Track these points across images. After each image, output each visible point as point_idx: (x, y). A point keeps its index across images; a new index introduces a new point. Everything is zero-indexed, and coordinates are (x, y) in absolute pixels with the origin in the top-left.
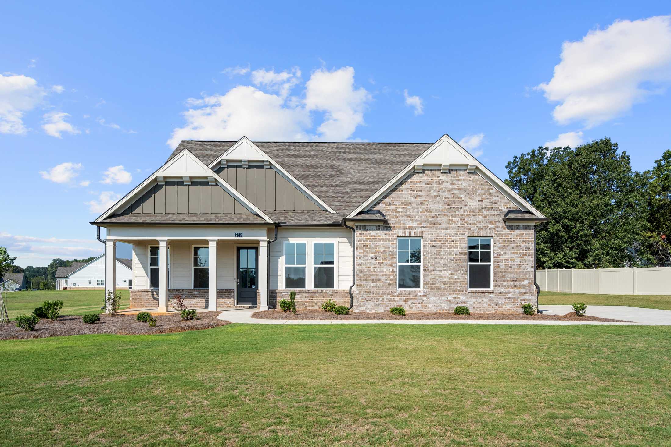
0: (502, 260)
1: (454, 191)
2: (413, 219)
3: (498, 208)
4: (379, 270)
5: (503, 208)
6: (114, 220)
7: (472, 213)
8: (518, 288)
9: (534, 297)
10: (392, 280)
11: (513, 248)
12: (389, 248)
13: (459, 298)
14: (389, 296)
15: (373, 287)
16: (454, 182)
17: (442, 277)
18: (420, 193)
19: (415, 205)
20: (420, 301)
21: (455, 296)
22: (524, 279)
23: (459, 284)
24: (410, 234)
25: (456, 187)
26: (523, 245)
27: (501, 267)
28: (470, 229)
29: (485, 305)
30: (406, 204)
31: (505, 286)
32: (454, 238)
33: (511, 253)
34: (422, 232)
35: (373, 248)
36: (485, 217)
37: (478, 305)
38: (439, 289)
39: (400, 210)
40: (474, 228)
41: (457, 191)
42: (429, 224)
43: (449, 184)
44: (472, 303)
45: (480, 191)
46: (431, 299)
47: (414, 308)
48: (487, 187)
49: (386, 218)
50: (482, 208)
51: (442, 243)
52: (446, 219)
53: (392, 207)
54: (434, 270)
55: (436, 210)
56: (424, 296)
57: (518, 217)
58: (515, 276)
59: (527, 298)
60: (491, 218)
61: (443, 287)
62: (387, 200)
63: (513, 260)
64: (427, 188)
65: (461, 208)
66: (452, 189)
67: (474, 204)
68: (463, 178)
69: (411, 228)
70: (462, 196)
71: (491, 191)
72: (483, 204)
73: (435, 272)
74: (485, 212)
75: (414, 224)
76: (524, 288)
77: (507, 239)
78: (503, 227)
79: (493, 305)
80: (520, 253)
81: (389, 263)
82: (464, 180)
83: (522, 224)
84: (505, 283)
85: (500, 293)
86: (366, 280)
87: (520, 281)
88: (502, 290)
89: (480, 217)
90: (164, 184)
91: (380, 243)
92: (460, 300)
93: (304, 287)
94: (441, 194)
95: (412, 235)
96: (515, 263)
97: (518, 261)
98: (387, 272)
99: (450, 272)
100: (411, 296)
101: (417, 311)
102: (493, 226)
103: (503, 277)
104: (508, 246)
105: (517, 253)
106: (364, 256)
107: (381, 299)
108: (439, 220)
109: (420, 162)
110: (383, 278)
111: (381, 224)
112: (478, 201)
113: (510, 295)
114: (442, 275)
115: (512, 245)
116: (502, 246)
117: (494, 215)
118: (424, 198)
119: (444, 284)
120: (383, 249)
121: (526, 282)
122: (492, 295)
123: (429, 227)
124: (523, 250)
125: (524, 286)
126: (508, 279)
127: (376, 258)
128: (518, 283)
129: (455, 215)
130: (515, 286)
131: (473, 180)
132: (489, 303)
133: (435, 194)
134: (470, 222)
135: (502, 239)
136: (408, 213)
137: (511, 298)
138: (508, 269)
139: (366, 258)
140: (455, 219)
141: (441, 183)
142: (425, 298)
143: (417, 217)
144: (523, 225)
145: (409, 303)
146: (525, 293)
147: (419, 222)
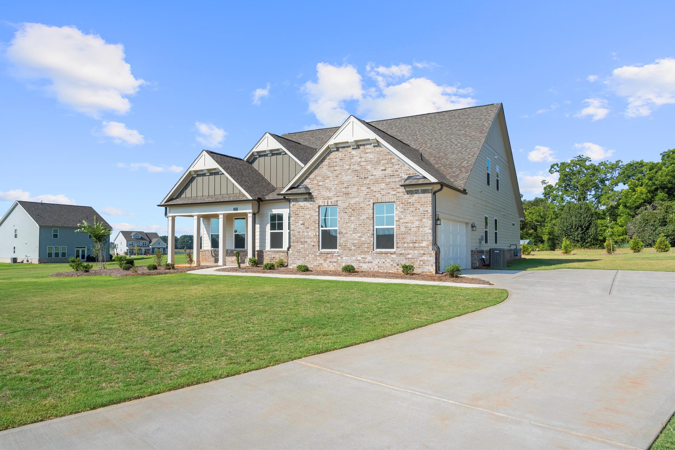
0: (403, 223)
1: (362, 164)
2: (330, 190)
3: (399, 175)
4: (306, 234)
5: (403, 175)
6: (170, 203)
7: (377, 182)
8: (417, 250)
9: (432, 258)
10: (315, 242)
11: (412, 212)
12: (313, 216)
13: (366, 258)
14: (313, 256)
15: (302, 248)
16: (362, 155)
17: (352, 239)
18: (336, 168)
19: (331, 179)
20: (335, 260)
21: (363, 256)
22: (422, 241)
23: (366, 245)
24: (328, 203)
25: (363, 159)
26: (421, 209)
27: (402, 230)
28: (375, 196)
29: (388, 265)
30: (326, 177)
31: (405, 247)
32: (362, 205)
33: (410, 216)
34: (337, 201)
35: (302, 216)
36: (387, 185)
37: (382, 265)
38: (350, 250)
39: (320, 183)
40: (378, 195)
41: (364, 163)
42: (342, 194)
43: (358, 157)
44: (377, 263)
45: (383, 162)
46: (344, 258)
47: (331, 266)
48: (390, 157)
49: (311, 191)
50: (385, 176)
51: (353, 210)
52: (355, 188)
53: (315, 182)
54: (346, 233)
55: (348, 181)
56: (338, 256)
57: (419, 183)
58: (414, 238)
59: (426, 258)
60: (393, 185)
61: (353, 248)
62: (312, 176)
63: (413, 223)
64: (341, 163)
65: (368, 178)
66: (360, 162)
67: (378, 173)
68: (370, 151)
69: (329, 198)
70: (369, 167)
71: (393, 161)
72: (386, 172)
73: (347, 235)
74: (388, 180)
75: (331, 195)
76: (422, 250)
77: (407, 203)
78: (403, 192)
79: (395, 265)
80: (418, 216)
81: (313, 228)
82: (370, 152)
83: (420, 188)
84: (406, 245)
85: (401, 254)
86: (297, 242)
87: (419, 243)
88: (403, 251)
89: (384, 184)
90: (196, 176)
91: (307, 212)
92: (367, 260)
93: (282, 248)
94: (352, 167)
95: (330, 204)
96: (414, 226)
97: (417, 223)
98: (312, 236)
99: (359, 235)
100: (329, 256)
101: (333, 269)
102: (394, 193)
103: (403, 239)
104: (408, 210)
105: (416, 216)
106: (296, 222)
107: (307, 258)
108: (350, 190)
109: (331, 142)
110: (309, 241)
111: (307, 196)
112: (382, 170)
113: (410, 256)
114: (352, 238)
115: (412, 209)
116: (402, 210)
117: (396, 182)
118: (338, 172)
119: (354, 246)
120: (308, 216)
121: (424, 244)
122: (394, 256)
123: (342, 196)
124: (422, 213)
125: (422, 247)
126: (408, 241)
127: (304, 224)
128: (417, 245)
129: (363, 185)
130: (414, 247)
131: (377, 152)
132: (392, 263)
133: (347, 167)
134: (375, 189)
135: (402, 203)
136: (327, 185)
137: (411, 258)
138: (408, 232)
139: (297, 224)
140: (363, 188)
141: (352, 157)
142: (339, 258)
143: (333, 188)
144: (422, 190)
145: (327, 262)
146: (424, 254)
147: (335, 193)
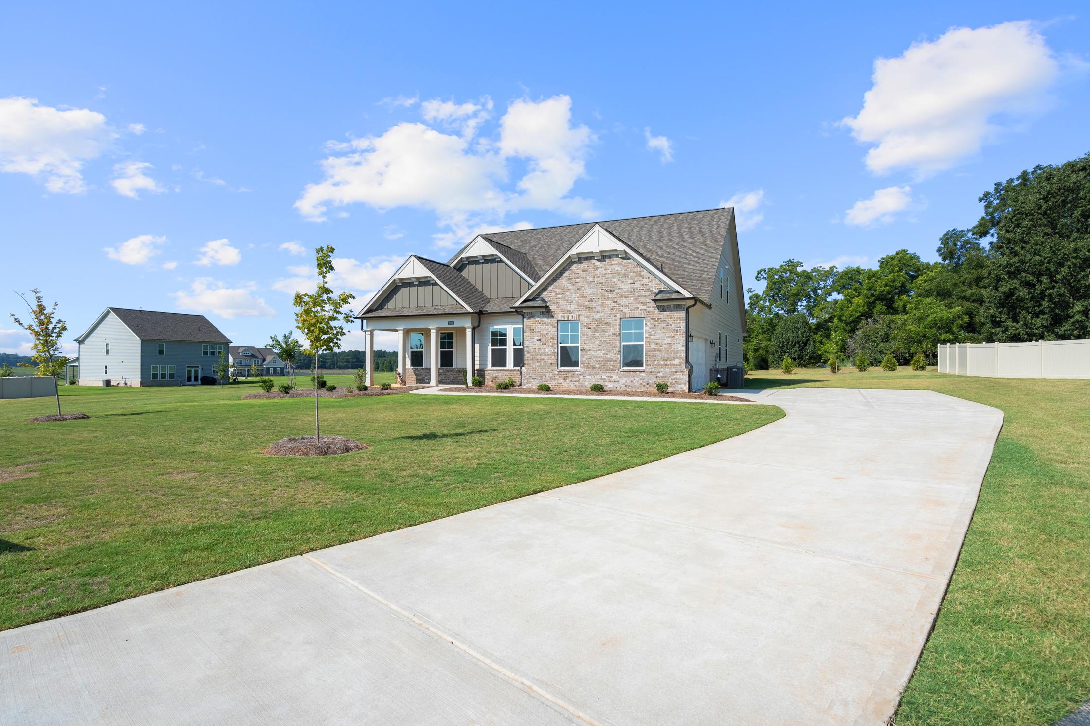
0: (653, 340)
1: (607, 276)
2: (571, 303)
3: (649, 289)
4: (542, 351)
5: (654, 289)
6: (369, 315)
7: (624, 296)
8: (669, 368)
9: (685, 376)
10: (553, 359)
11: (664, 328)
12: (551, 331)
13: (612, 377)
14: (551, 374)
15: (538, 366)
16: (608, 267)
17: (596, 357)
18: (577, 280)
19: (572, 291)
20: (577, 379)
21: (608, 374)
22: (674, 358)
23: (612, 363)
24: (568, 318)
25: (609, 271)
26: (673, 325)
27: (652, 347)
28: (622, 311)
29: (636, 384)
30: (565, 290)
31: (656, 365)
32: (607, 320)
33: (662, 333)
34: (579, 316)
35: (538, 332)
36: (636, 299)
37: (630, 384)
38: (594, 368)
39: (559, 296)
40: (626, 310)
41: (611, 276)
42: (584, 308)
43: (603, 269)
44: (624, 381)
45: (632, 274)
46: (587, 377)
47: (572, 385)
48: (639, 269)
49: (548, 305)
50: (634, 290)
51: (597, 325)
52: (600, 302)
53: (553, 294)
54: (589, 350)
55: (591, 294)
56: (580, 374)
57: (673, 297)
58: (666, 356)
59: (678, 377)
60: (642, 300)
61: (597, 366)
62: (550, 288)
63: (664, 340)
64: (583, 275)
65: (614, 291)
66: (606, 274)
67: (626, 286)
68: (616, 262)
69: (570, 312)
70: (615, 280)
71: (642, 273)
72: (635, 286)
73: (591, 352)
74: (636, 294)
75: (572, 308)
76: (674, 367)
77: (658, 319)
78: (654, 307)
79: (644, 383)
80: (670, 332)
81: (551, 344)
82: (617, 264)
83: (672, 304)
84: (656, 363)
85: (651, 372)
86: (532, 360)
87: (671, 360)
88: (653, 369)
89: (632, 299)
90: (401, 284)
91: (544, 327)
92: (613, 379)
93: (506, 366)
94: (596, 279)
95: (570, 318)
96: (666, 343)
97: (669, 340)
98: (550, 353)
99: (604, 352)
100: (570, 374)
101: (574, 388)
102: (644, 307)
103: (654, 356)
104: (658, 326)
105: (668, 332)
106: (531, 338)
107: (544, 377)
108: (594, 304)
109: (574, 252)
110: (546, 358)
111: (544, 310)
112: (630, 283)
113: (660, 374)
114: (596, 355)
115: (663, 325)
116: (653, 326)
117: (645, 296)
118: (580, 284)
119: (599, 364)
120: (545, 332)
121: (677, 362)
122: (643, 374)
123: (585, 310)
124: (674, 330)
125: (674, 365)
126: (659, 358)
127: (540, 340)
128: (669, 363)
129: (608, 299)
130: (666, 365)
131: (625, 263)
132: (641, 381)
133: (591, 279)
134: (622, 304)
135: (653, 319)
136: (567, 299)
137: (662, 377)
138: (658, 349)
139: (532, 340)
140: (608, 302)
141: (596, 269)
142: (581, 377)
143: (574, 302)
144: (674, 305)
145: (568, 381)
146: (676, 372)
147: (576, 307)
